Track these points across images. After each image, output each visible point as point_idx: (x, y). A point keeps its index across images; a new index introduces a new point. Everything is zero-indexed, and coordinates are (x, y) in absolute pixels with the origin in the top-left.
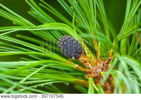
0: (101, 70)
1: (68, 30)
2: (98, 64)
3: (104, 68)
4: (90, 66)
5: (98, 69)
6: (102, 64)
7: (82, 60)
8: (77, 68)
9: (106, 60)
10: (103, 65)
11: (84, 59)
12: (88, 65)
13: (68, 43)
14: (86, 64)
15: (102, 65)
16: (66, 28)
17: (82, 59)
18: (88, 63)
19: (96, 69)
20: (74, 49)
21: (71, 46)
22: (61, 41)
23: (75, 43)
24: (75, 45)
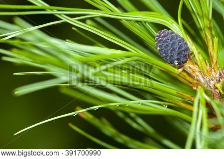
2: (213, 73)
4: (200, 78)
5: (212, 80)
8: (180, 73)
10: (220, 75)
11: (191, 66)
12: (197, 76)
13: (169, 39)
14: (194, 74)
18: (198, 73)
19: (210, 80)
20: (178, 48)
21: (173, 44)
22: (159, 36)
23: (180, 40)
24: (179, 43)
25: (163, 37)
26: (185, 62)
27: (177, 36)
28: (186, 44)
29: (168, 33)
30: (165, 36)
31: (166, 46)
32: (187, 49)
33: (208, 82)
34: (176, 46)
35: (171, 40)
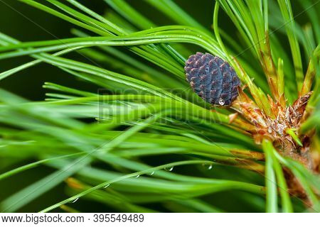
0: (286, 127)
1: (203, 41)
2: (280, 112)
3: (293, 121)
4: (260, 120)
5: (280, 123)
6: (288, 112)
7: (241, 106)
8: (233, 121)
9: (296, 101)
10: (290, 114)
11: (244, 103)
12: (255, 117)
13: (208, 68)
14: (250, 116)
15: (287, 115)
16: (199, 37)
17: (240, 103)
18: (255, 114)
19: (276, 124)
20: (222, 80)
21: (215, 74)
22: (192, 66)
23: (224, 68)
24: (223, 72)
25: (197, 67)
26: (235, 99)
27: (219, 61)
28: (233, 71)
29: (205, 59)
30: (200, 64)
31: (204, 80)
32: (236, 80)
33: (274, 127)
34: (220, 78)
35: (211, 70)
